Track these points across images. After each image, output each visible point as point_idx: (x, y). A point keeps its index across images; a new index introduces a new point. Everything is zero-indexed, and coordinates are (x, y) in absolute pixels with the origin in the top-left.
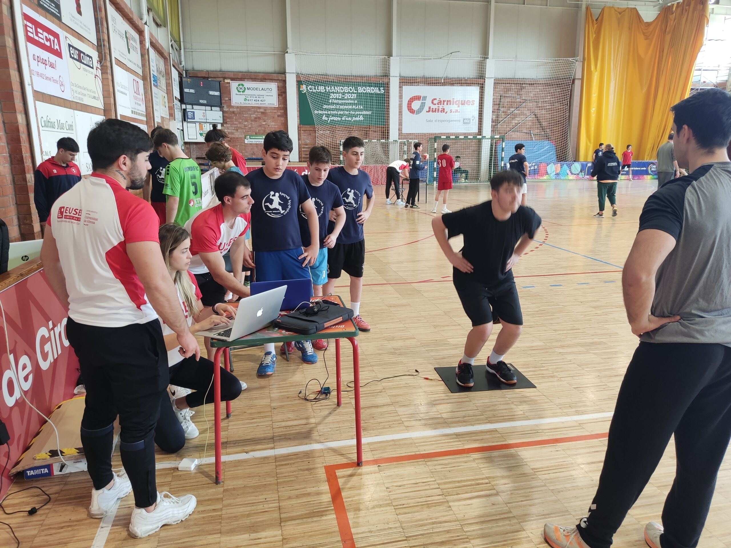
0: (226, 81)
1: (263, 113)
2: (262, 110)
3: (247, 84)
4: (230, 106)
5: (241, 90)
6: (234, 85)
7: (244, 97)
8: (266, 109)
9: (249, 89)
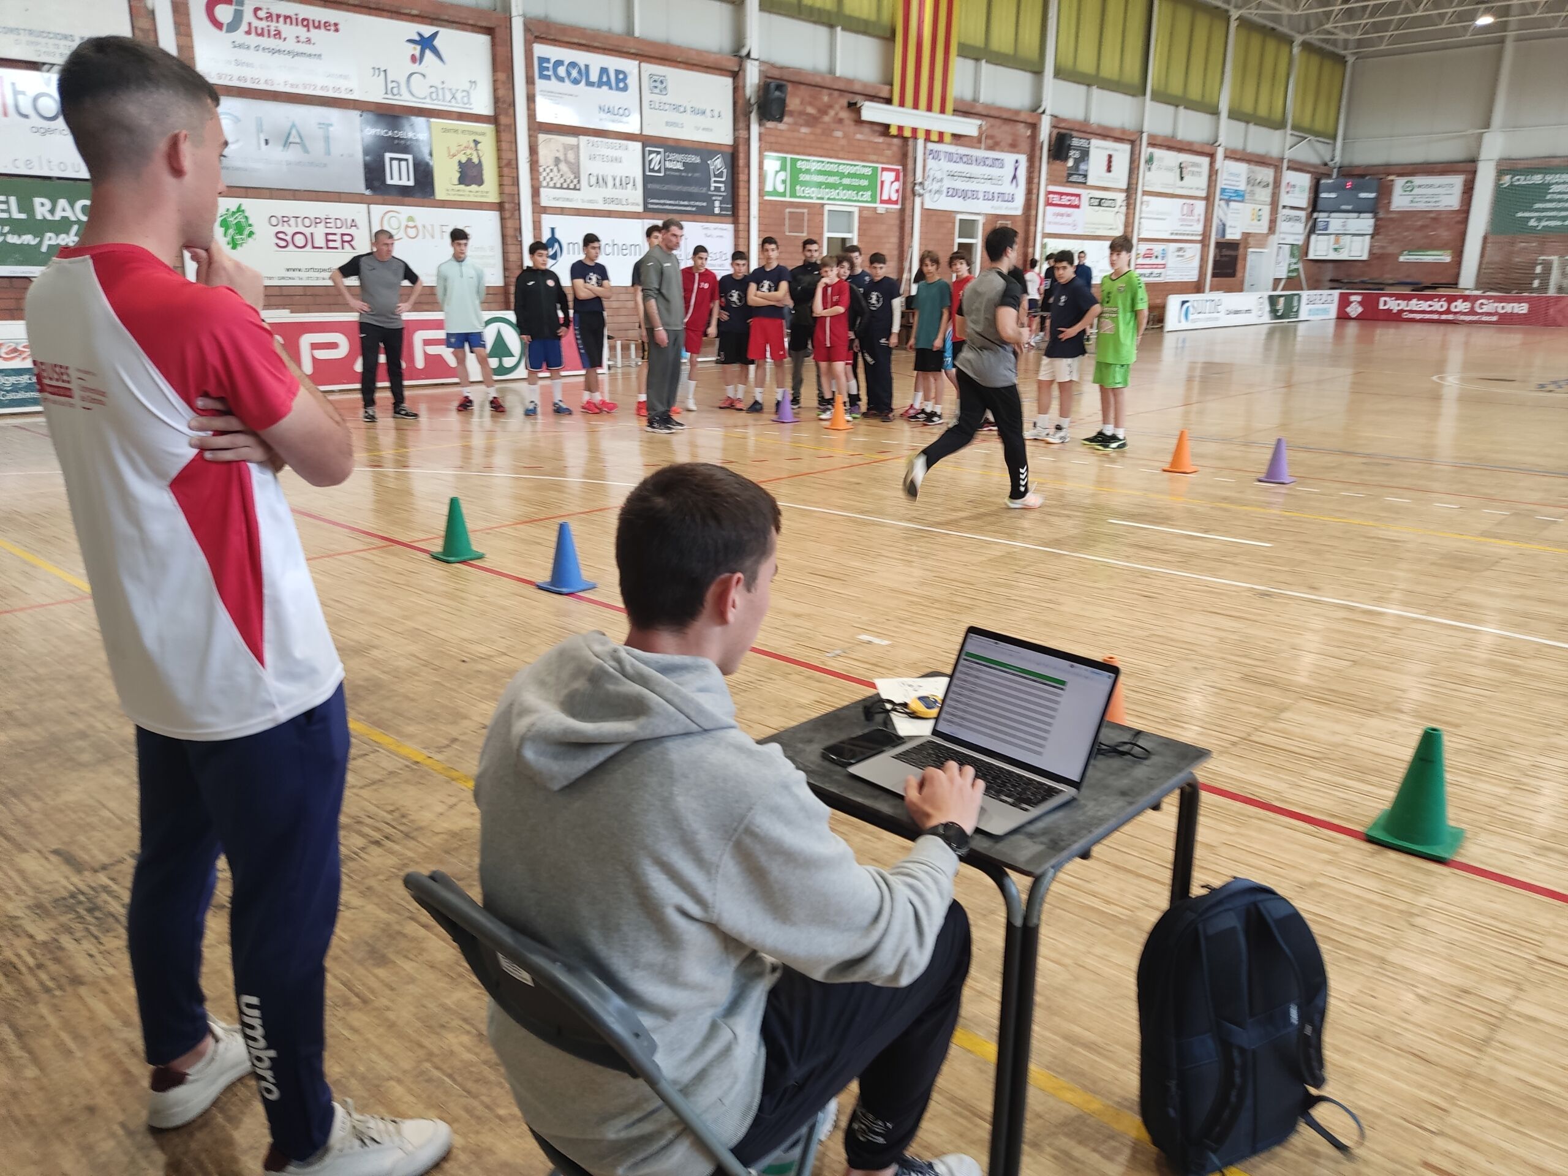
0: (1391, 178)
1: (1434, 219)
2: (1432, 215)
3: (1418, 180)
4: (1388, 212)
5: (1409, 189)
6: (1399, 183)
7: (1410, 198)
8: (1439, 212)
9: (1420, 186)
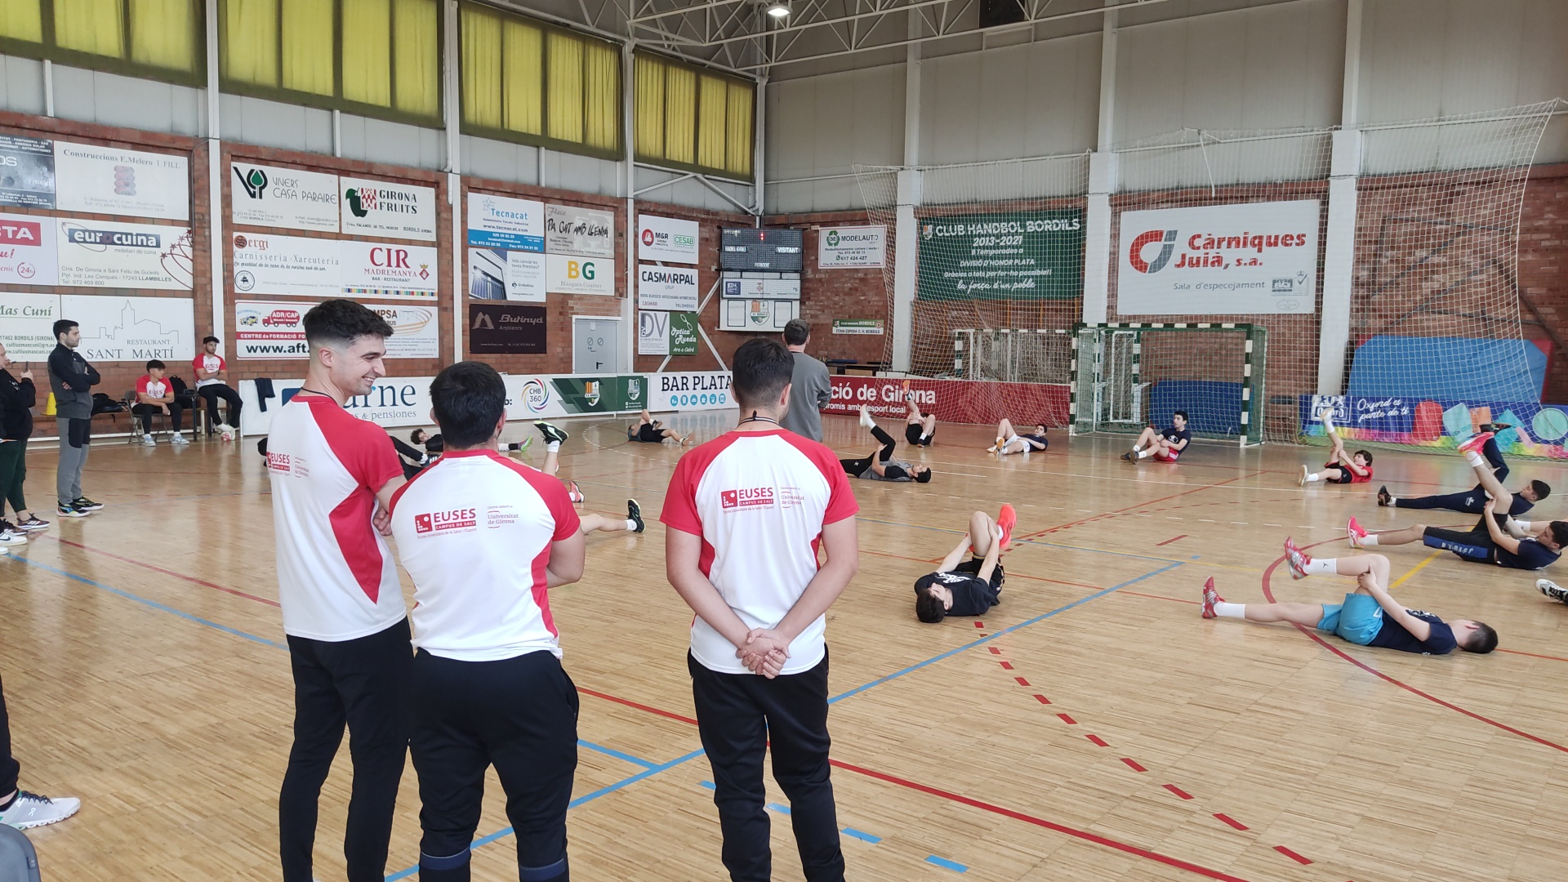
0: (814, 228)
1: (862, 280)
2: (861, 275)
3: (843, 231)
4: (816, 270)
5: (834, 241)
6: (824, 233)
7: (836, 253)
8: (866, 272)
9: (844, 238)
